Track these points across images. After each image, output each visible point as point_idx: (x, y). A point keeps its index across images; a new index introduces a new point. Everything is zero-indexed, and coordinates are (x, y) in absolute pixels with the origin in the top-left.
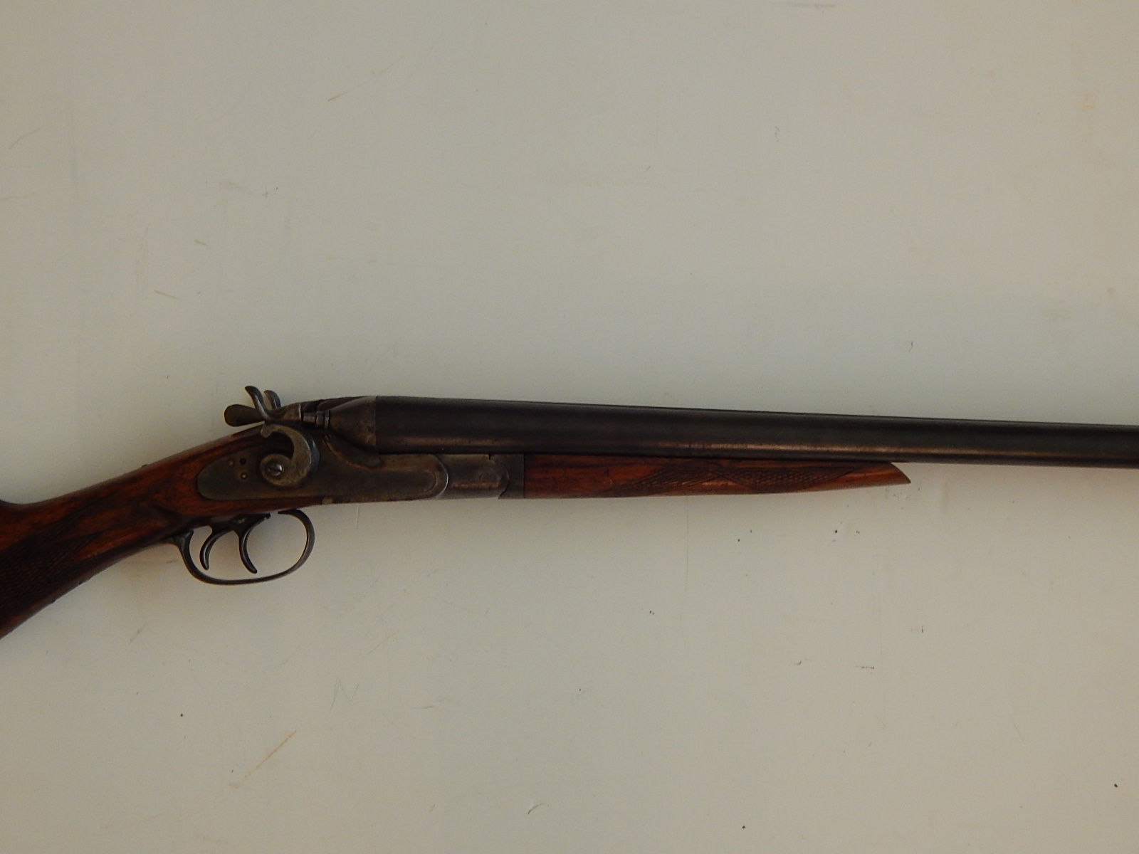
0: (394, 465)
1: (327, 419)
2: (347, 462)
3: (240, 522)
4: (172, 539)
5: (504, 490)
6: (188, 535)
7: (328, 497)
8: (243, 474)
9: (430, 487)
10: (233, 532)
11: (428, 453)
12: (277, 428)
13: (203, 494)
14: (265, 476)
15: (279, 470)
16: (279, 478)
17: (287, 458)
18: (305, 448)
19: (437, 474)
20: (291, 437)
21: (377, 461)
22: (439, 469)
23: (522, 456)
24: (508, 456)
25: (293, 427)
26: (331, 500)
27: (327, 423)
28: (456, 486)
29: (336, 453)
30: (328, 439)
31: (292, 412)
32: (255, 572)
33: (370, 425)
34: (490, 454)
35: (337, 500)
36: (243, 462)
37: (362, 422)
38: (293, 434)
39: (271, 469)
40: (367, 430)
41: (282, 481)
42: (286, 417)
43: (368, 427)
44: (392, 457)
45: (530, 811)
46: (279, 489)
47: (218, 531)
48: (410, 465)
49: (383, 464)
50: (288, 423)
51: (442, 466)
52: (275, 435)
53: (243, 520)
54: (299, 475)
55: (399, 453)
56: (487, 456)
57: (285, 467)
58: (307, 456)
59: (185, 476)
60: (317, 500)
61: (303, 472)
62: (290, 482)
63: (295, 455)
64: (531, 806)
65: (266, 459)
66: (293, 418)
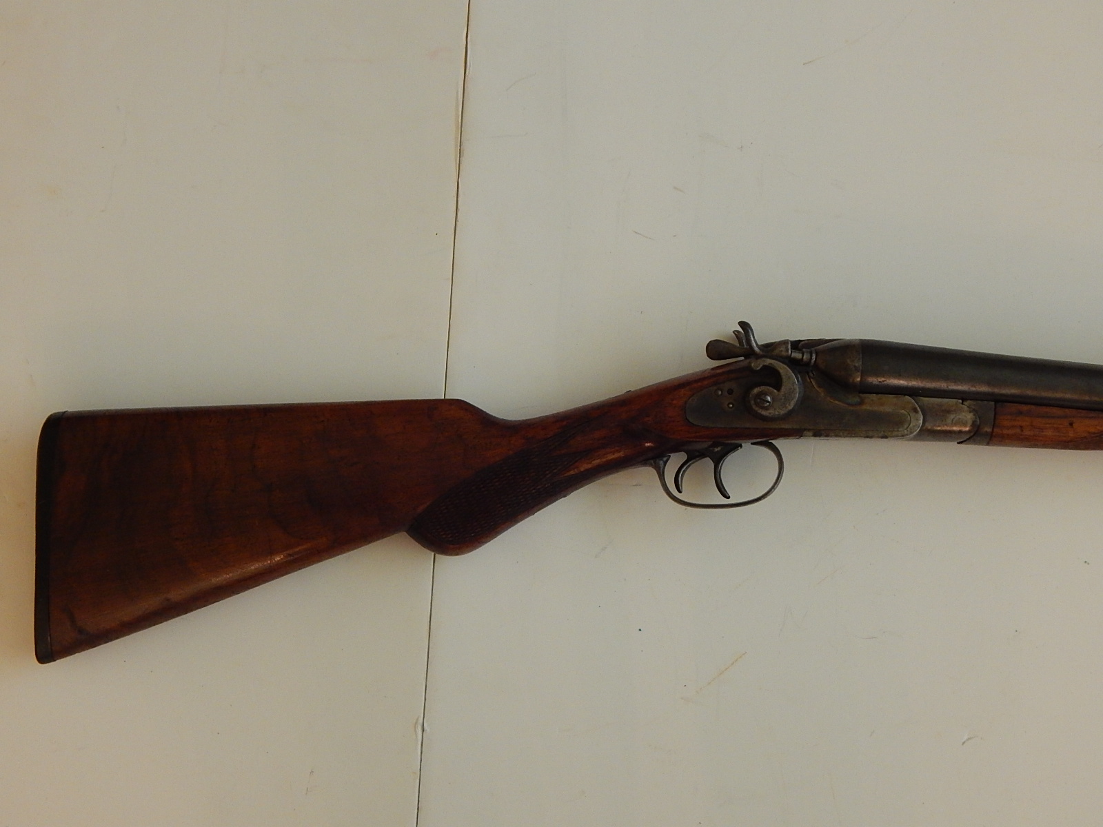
0: (873, 404)
1: (814, 357)
2: (828, 398)
3: (716, 450)
4: (652, 461)
5: (972, 434)
6: (665, 459)
7: (809, 430)
8: (729, 404)
9: (906, 427)
10: (708, 459)
11: (905, 395)
12: (768, 361)
13: (691, 420)
14: (754, 407)
15: (768, 402)
16: (766, 409)
17: (775, 391)
18: (792, 381)
19: (912, 414)
20: (781, 371)
21: (857, 399)
22: (915, 411)
23: (993, 403)
24: (980, 402)
25: (783, 363)
26: (811, 433)
27: (813, 361)
28: (929, 428)
29: (818, 389)
30: (812, 375)
31: (783, 348)
32: (728, 498)
33: (857, 365)
34: (964, 400)
35: (817, 434)
36: (730, 392)
37: (849, 361)
38: (783, 369)
39: (761, 399)
40: (853, 369)
41: (769, 411)
42: (776, 352)
43: (855, 366)
44: (874, 397)
45: (964, 743)
46: (764, 419)
47: (693, 457)
48: (888, 405)
49: (862, 403)
50: (780, 358)
51: (918, 408)
52: (765, 367)
53: (719, 449)
54: (786, 408)
55: (877, 393)
56: (960, 401)
57: (773, 399)
58: (795, 389)
59: (674, 402)
60: (797, 433)
61: (789, 405)
62: (777, 413)
63: (783, 389)
64: (966, 738)
65: (756, 391)
66: (784, 354)
